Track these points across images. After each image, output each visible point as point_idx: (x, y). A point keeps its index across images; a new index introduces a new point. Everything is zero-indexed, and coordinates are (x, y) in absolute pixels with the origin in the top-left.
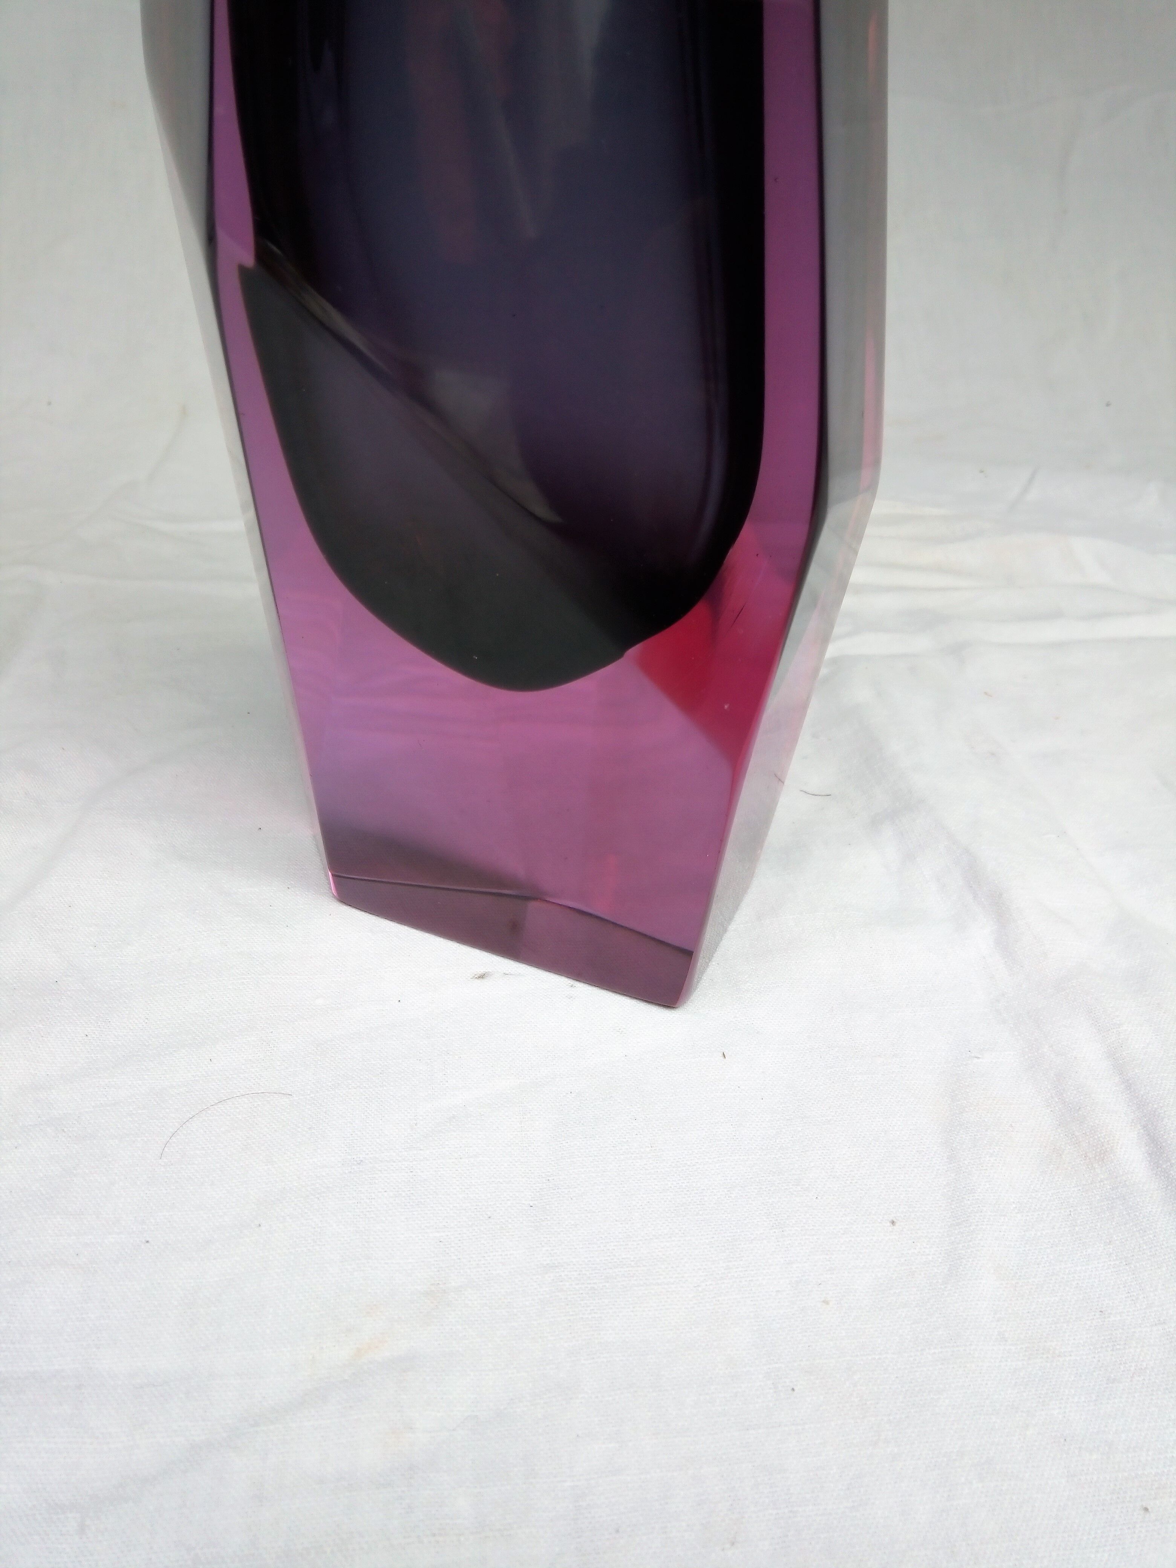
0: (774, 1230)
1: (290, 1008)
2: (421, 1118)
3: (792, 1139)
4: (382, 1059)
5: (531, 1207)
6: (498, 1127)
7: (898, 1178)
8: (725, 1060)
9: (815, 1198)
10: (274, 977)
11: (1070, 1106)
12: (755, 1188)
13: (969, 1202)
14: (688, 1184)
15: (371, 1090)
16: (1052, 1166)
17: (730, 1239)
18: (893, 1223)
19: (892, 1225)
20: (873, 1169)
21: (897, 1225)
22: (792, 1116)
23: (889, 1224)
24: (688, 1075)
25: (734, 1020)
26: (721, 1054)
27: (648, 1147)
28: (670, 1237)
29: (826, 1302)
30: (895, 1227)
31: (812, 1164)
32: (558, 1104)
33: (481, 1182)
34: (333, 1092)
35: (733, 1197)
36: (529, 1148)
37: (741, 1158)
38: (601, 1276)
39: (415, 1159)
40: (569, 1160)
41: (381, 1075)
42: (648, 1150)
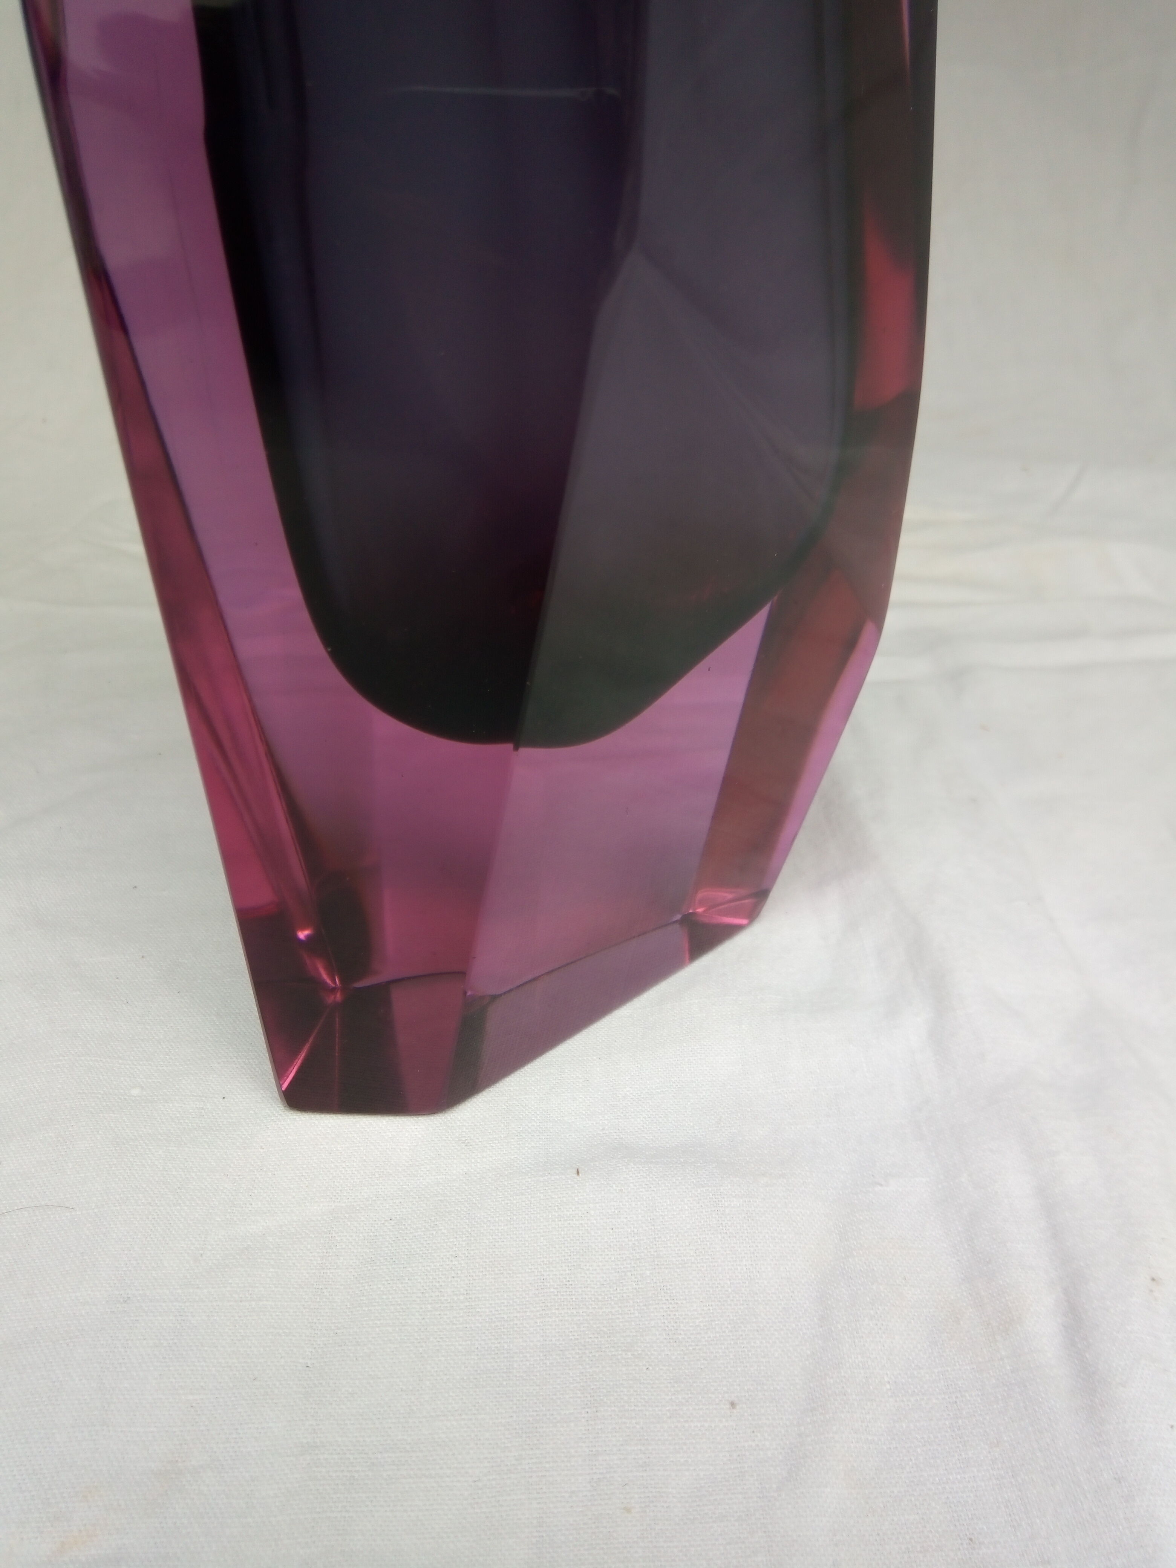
0: (587, 1410)
1: (100, 1096)
2: (210, 1247)
3: (637, 1287)
4: (186, 1170)
5: (308, 1368)
6: (294, 1264)
7: (752, 1344)
8: (578, 1177)
9: (644, 1368)
10: (93, 1059)
11: (980, 1255)
12: (578, 1353)
13: (832, 1381)
14: (499, 1345)
15: (162, 1208)
16: (946, 1334)
17: (531, 1419)
18: (733, 1404)
19: (731, 1408)
20: (724, 1332)
21: (738, 1407)
22: (642, 1254)
23: (728, 1406)
24: (531, 1197)
25: (601, 1133)
26: (575, 1171)
27: (464, 1294)
28: (460, 1415)
29: (628, 1510)
30: (735, 1411)
31: (653, 1323)
32: (372, 1234)
33: (257, 1333)
34: (118, 1208)
35: (548, 1364)
36: (325, 1290)
37: (569, 1312)
38: (367, 1462)
39: (189, 1299)
40: (366, 1309)
41: (179, 1191)
42: (462, 1297)
